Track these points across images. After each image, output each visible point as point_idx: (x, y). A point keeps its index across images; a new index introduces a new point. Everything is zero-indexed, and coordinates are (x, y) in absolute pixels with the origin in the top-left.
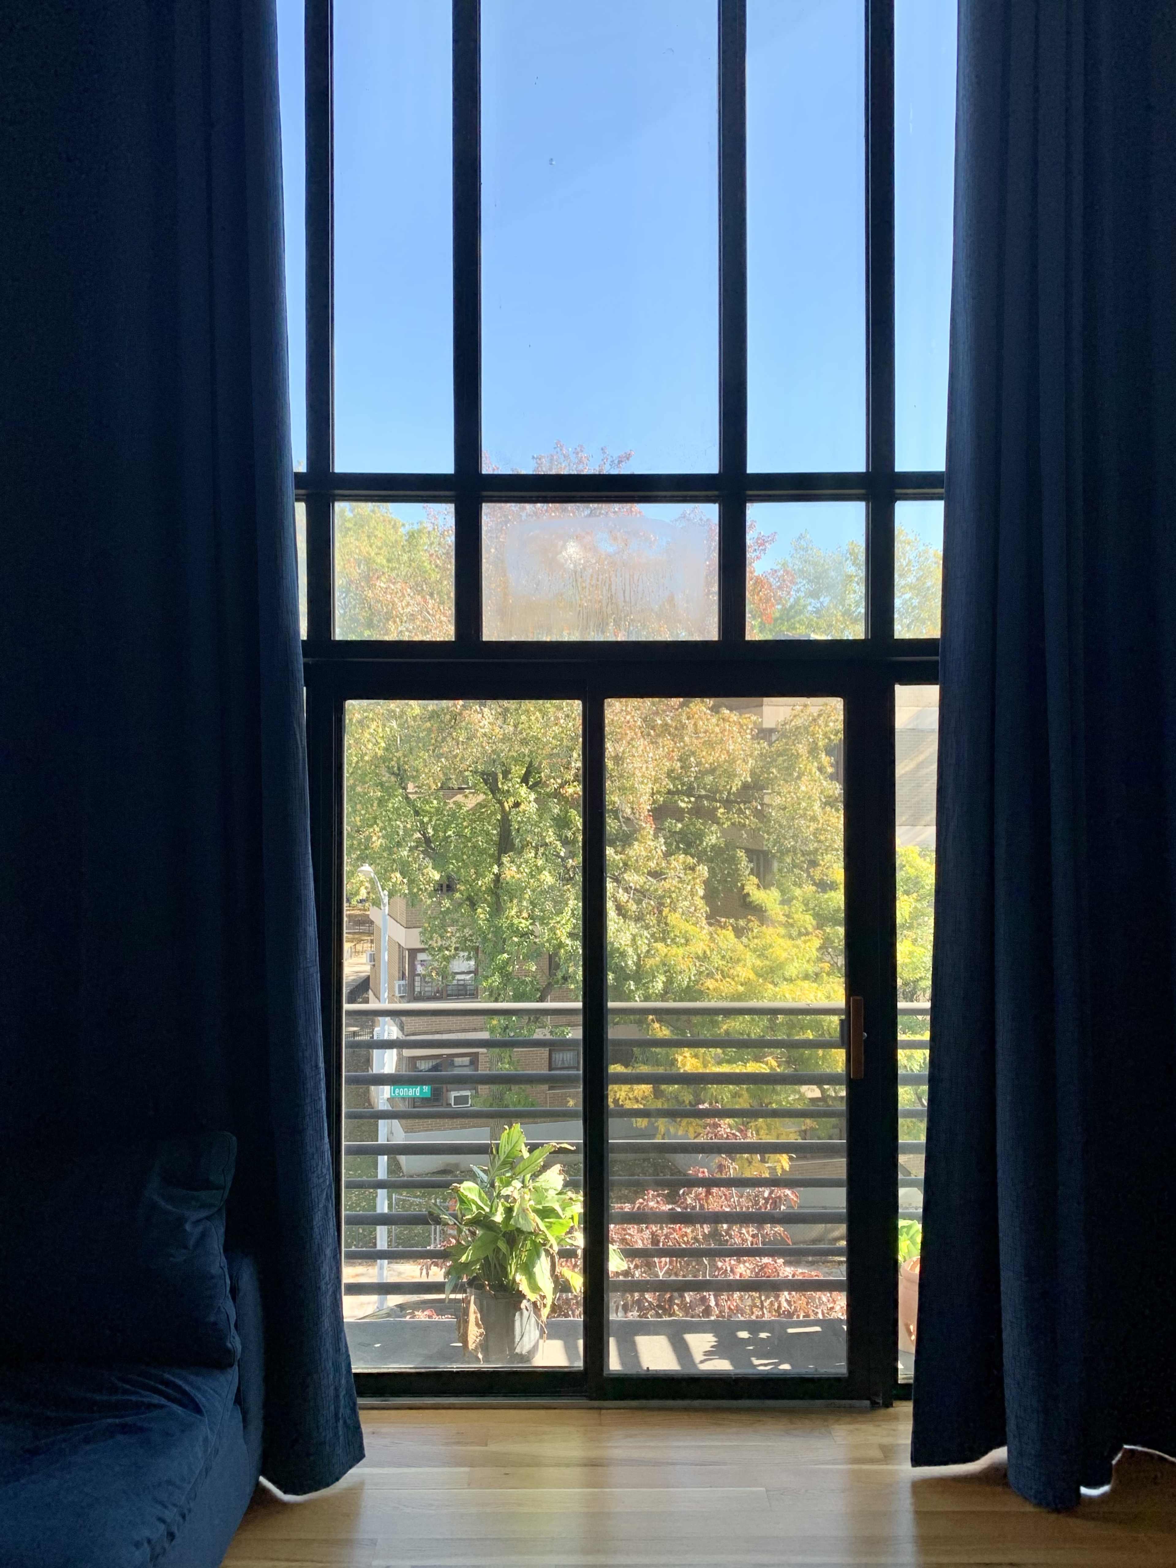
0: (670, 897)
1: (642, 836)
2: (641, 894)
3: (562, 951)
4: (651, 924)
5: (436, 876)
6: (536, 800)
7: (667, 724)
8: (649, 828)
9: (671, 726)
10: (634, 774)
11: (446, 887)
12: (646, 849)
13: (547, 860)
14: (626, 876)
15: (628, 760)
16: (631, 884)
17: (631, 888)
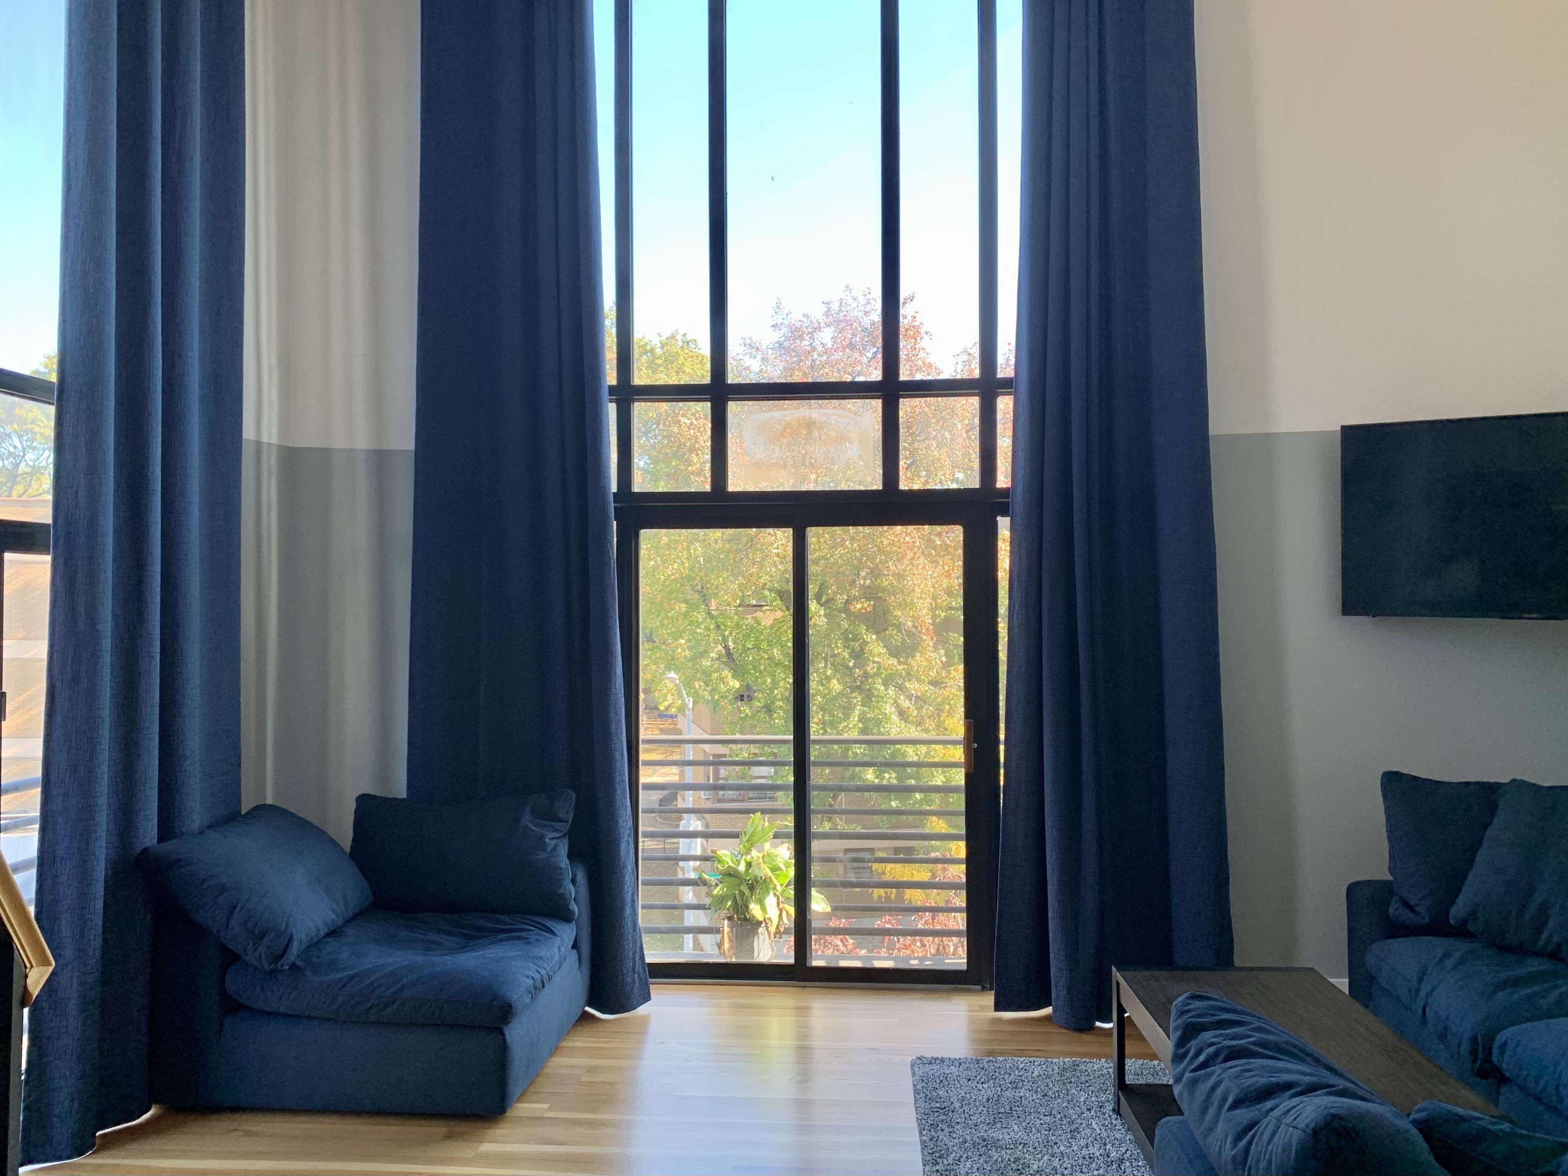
0: (949, 704)
1: (922, 647)
2: (920, 701)
3: (850, 752)
4: (931, 728)
5: (737, 685)
6: (825, 615)
7: (946, 545)
8: (928, 641)
9: (950, 546)
10: (914, 590)
11: (744, 696)
12: (926, 659)
13: (835, 670)
14: (907, 684)
15: (909, 578)
16: (913, 692)
17: (913, 695)
